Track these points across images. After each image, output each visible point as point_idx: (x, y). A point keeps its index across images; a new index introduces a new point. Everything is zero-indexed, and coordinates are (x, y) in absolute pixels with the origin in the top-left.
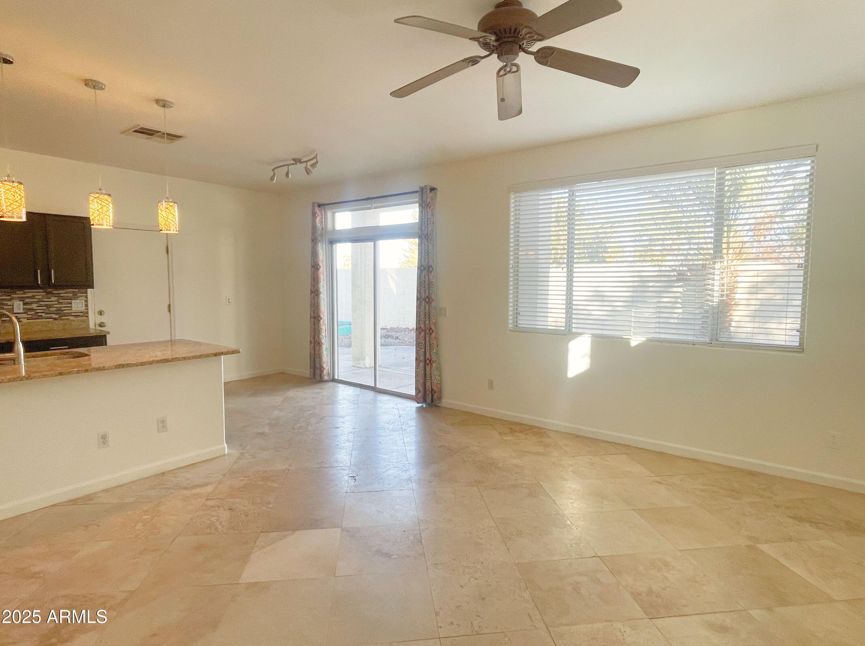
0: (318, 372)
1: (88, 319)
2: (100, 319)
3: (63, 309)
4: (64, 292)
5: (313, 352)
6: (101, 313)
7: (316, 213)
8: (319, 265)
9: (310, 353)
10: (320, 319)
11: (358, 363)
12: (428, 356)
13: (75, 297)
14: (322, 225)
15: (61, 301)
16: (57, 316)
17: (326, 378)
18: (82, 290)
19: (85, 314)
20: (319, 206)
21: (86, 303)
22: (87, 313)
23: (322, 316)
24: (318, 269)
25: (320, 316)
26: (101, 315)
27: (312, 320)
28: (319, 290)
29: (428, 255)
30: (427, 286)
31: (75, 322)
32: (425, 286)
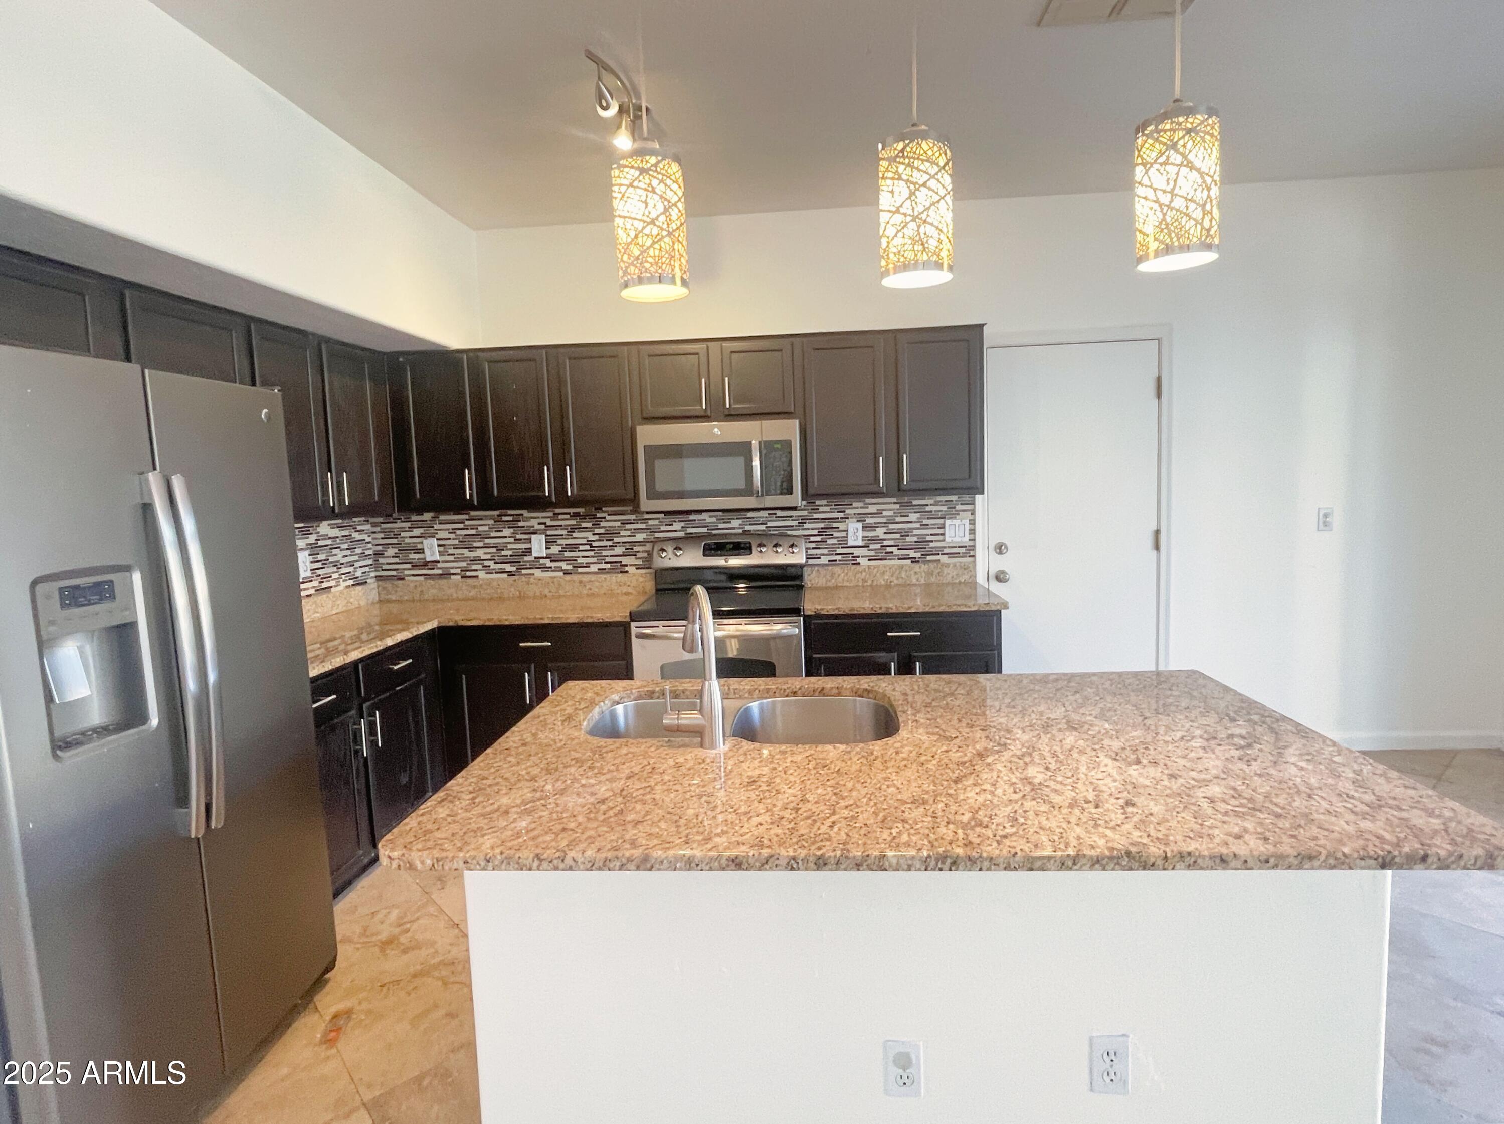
1: (975, 562)
2: (998, 563)
3: (929, 538)
4: (932, 502)
6: (1000, 549)
13: (952, 513)
15: (925, 522)
16: (918, 555)
18: (967, 498)
19: (970, 551)
21: (972, 527)
22: (973, 548)
26: (1001, 553)
31: (950, 568)
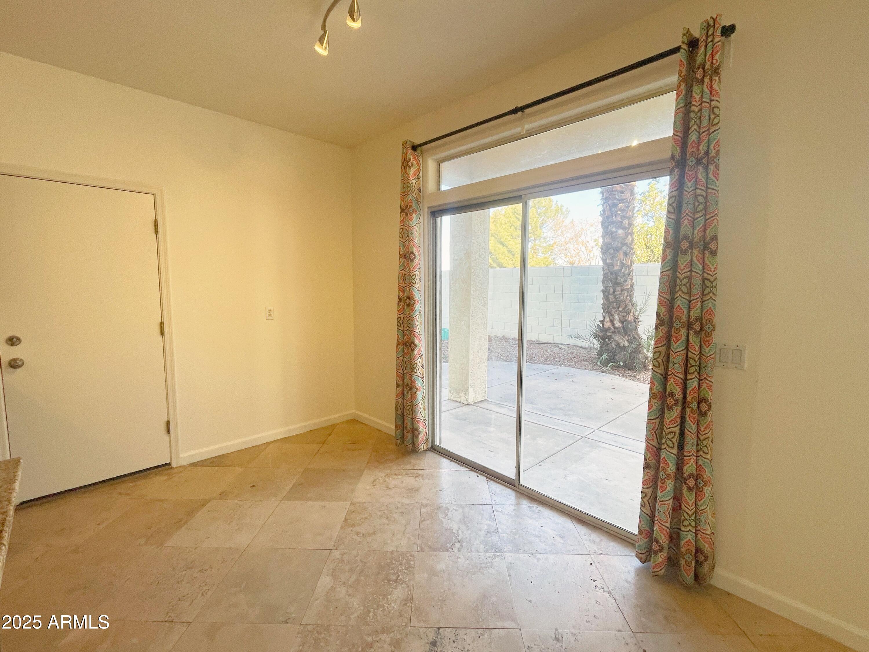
0: (409, 436)
5: (400, 401)
7: (410, 160)
8: (412, 252)
9: (397, 402)
10: (414, 346)
11: (458, 396)
12: (690, 468)
14: (419, 184)
17: (423, 447)
20: (414, 148)
23: (417, 341)
24: (412, 261)
25: (413, 342)
27: (400, 348)
28: (412, 298)
29: (705, 208)
30: (696, 291)
32: (690, 290)
